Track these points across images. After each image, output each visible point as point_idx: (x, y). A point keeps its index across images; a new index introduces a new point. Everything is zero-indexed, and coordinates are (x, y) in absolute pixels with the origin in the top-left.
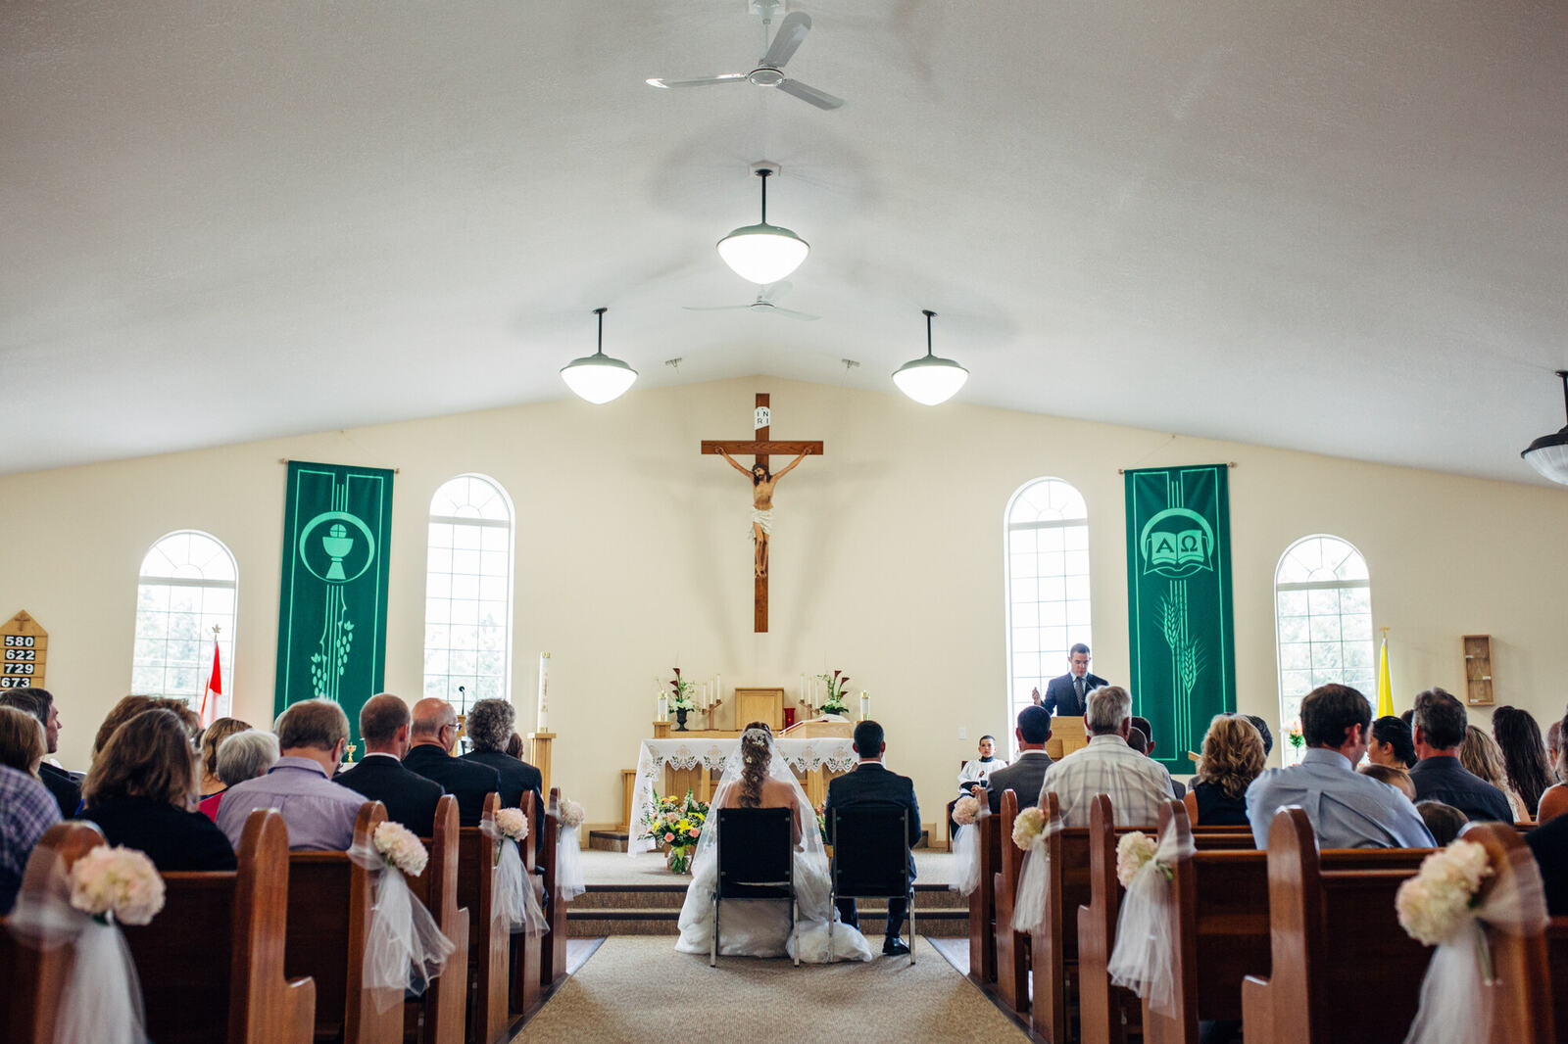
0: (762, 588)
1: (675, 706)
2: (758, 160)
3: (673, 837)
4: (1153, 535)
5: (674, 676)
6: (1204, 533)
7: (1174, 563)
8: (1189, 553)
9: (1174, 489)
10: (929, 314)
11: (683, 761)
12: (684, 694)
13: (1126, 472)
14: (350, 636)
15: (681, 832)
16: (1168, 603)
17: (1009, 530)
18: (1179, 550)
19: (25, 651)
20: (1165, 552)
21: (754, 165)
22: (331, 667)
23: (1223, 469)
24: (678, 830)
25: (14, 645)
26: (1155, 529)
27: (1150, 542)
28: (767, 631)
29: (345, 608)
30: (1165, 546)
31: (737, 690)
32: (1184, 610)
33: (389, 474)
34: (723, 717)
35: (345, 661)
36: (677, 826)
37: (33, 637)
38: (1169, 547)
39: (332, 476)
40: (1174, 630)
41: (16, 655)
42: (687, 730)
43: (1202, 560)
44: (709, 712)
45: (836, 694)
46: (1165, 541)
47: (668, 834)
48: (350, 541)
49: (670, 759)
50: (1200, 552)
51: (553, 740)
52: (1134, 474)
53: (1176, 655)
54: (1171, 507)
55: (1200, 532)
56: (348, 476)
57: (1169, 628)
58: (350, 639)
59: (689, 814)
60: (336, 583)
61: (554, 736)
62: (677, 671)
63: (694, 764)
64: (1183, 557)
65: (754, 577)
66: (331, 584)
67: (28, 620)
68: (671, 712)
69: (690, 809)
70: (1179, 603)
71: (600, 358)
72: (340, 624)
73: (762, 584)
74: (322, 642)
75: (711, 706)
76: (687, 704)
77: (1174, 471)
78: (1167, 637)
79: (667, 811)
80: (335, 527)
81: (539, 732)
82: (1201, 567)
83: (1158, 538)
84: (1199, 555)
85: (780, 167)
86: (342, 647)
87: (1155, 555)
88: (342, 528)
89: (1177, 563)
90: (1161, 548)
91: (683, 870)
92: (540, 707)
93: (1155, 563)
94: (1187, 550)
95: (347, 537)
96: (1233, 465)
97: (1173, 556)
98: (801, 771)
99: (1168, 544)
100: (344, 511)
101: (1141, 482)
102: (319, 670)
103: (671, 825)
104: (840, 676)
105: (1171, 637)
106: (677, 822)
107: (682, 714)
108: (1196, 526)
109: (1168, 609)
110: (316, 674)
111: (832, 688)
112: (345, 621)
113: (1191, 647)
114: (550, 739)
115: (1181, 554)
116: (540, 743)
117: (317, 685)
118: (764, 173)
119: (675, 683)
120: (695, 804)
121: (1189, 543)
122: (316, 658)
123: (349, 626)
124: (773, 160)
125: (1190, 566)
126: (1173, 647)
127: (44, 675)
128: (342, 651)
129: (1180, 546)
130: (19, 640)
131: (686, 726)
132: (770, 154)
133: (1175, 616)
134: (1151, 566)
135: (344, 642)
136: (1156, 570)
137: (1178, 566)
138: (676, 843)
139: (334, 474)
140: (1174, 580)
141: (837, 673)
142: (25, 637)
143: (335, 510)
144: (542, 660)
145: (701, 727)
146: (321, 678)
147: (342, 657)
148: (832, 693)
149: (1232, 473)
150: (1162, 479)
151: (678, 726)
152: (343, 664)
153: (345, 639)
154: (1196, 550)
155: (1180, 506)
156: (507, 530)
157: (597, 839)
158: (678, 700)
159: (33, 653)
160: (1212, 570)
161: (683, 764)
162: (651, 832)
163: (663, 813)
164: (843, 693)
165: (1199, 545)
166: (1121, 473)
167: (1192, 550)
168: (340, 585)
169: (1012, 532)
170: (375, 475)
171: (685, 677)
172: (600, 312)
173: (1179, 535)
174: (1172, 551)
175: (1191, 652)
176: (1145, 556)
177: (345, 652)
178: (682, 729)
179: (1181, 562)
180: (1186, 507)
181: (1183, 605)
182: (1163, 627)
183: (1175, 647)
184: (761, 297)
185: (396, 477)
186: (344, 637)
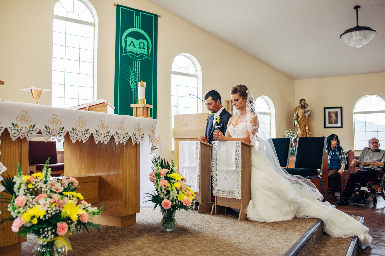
4: (127, 38)
6: (148, 42)
7: (136, 53)
8: (142, 50)
9: (137, 20)
13: (117, 5)
16: (132, 70)
18: (138, 48)
20: (132, 47)
23: (156, 16)
27: (126, 41)
30: (132, 44)
32: (138, 74)
38: (134, 45)
40: (134, 83)
46: (132, 42)
50: (146, 50)
52: (121, 7)
53: (134, 94)
54: (135, 27)
55: (146, 41)
57: (132, 82)
64: (140, 51)
70: (136, 71)
77: (138, 11)
78: (131, 86)
82: (146, 57)
83: (129, 39)
84: (145, 52)
87: (128, 47)
89: (137, 53)
90: (130, 44)
93: (128, 51)
94: (141, 48)
96: (160, 16)
97: (135, 49)
101: (122, 10)
105: (133, 86)
108: (144, 38)
109: (132, 73)
115: (139, 49)
121: (142, 45)
125: (142, 56)
126: (133, 90)
129: (138, 46)
133: (135, 77)
134: (126, 52)
136: (128, 54)
137: (137, 54)
140: (135, 60)
149: (159, 19)
150: (132, 13)
155: (139, 28)
160: (150, 59)
165: (146, 47)
166: (115, 5)
167: (143, 49)
173: (138, 40)
174: (135, 47)
176: (124, 46)
179: (138, 53)
180: (141, 29)
181: (138, 72)
182: (130, 81)
183: (134, 91)
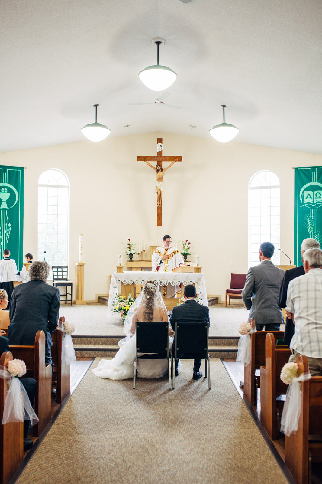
0: (159, 210)
1: (129, 252)
2: (155, 37)
3: (123, 312)
4: (304, 192)
5: (128, 242)
7: (312, 203)
8: (318, 199)
9: (313, 175)
10: (224, 106)
11: (128, 281)
12: (132, 248)
13: (295, 168)
14: (10, 228)
16: (309, 218)
17: (250, 189)
18: (314, 198)
20: (309, 199)
21: (154, 39)
22: (3, 240)
24: (125, 309)
26: (305, 190)
27: (303, 195)
28: (161, 226)
29: (8, 219)
30: (309, 196)
31: (151, 247)
32: (315, 220)
33: (22, 169)
34: (146, 256)
35: (9, 238)
36: (125, 308)
38: (310, 197)
40: (311, 228)
42: (133, 261)
44: (141, 254)
45: (186, 248)
46: (309, 194)
47: (121, 311)
48: (9, 194)
49: (123, 280)
51: (84, 265)
52: (298, 169)
54: (312, 182)
56: (7, 170)
57: (309, 227)
58: (10, 229)
59: (130, 303)
60: (4, 209)
61: (85, 264)
62: (129, 240)
63: (132, 283)
64: (316, 201)
65: (157, 207)
66: (2, 210)
68: (127, 254)
70: (313, 218)
71: (96, 124)
72: (6, 224)
73: (159, 209)
75: (141, 252)
76: (133, 252)
77: (313, 168)
78: (308, 230)
79: (121, 301)
80: (3, 189)
81: (79, 263)
83: (306, 193)
84: (321, 200)
85: (165, 40)
87: (305, 200)
88: (6, 189)
89: (313, 203)
90: (307, 197)
92: (80, 254)
93: (305, 202)
94: (317, 198)
95: (8, 192)
97: (312, 200)
98: (173, 286)
99: (310, 196)
100: (6, 183)
101: (300, 171)
104: (188, 242)
105: (310, 230)
106: (125, 307)
107: (131, 255)
108: (321, 189)
109: (309, 220)
111: (185, 246)
112: (8, 223)
113: (317, 234)
114: (83, 265)
115: (315, 199)
116: (80, 266)
118: (158, 43)
119: (128, 244)
120: (132, 299)
121: (318, 195)
123: (10, 225)
124: (162, 37)
125: (318, 204)
126: (310, 234)
128: (7, 234)
129: (315, 196)
131: (133, 259)
132: (161, 34)
133: (312, 223)
134: (303, 204)
135: (8, 231)
136: (305, 205)
137: (314, 204)
139: (2, 169)
140: (312, 209)
141: (187, 241)
143: (3, 182)
144: (80, 236)
145: (138, 260)
147: (7, 236)
148: (185, 248)
150: (309, 171)
151: (130, 259)
152: (8, 239)
153: (8, 230)
154: (321, 198)
155: (315, 181)
156: (67, 189)
157: (101, 300)
158: (129, 250)
161: (128, 283)
162: (115, 310)
163: (120, 302)
164: (189, 248)
166: (293, 169)
167: (319, 198)
168: (6, 210)
169: (251, 190)
170: (17, 169)
171: (132, 242)
172: (96, 106)
173: (314, 192)
174: (311, 198)
175: (317, 236)
176: (301, 200)
177: (8, 235)
178: (131, 261)
179: (315, 202)
180: (317, 182)
181: (315, 218)
182: (307, 227)
183: (311, 234)
184: (158, 99)
185: (25, 170)
186: (8, 229)
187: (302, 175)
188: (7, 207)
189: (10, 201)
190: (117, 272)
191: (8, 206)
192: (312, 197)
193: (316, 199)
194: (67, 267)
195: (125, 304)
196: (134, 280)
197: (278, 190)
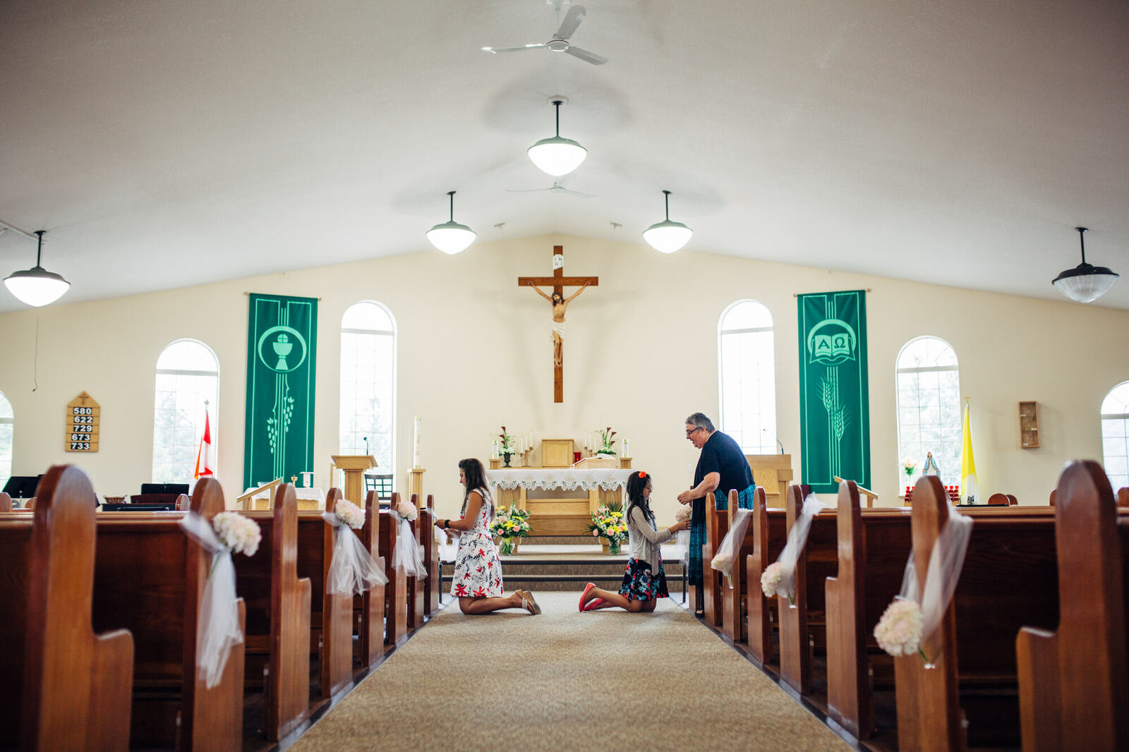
0: (558, 373)
1: (503, 451)
2: (553, 95)
3: (503, 532)
4: (816, 337)
5: (502, 432)
6: (850, 336)
7: (830, 355)
8: (840, 349)
9: (831, 307)
10: (667, 193)
11: (509, 484)
12: (509, 443)
13: (798, 296)
14: (292, 407)
15: (508, 528)
16: (826, 382)
17: (721, 334)
18: (833, 347)
19: (86, 417)
20: (824, 348)
21: (550, 98)
22: (281, 427)
23: (862, 293)
24: (506, 527)
25: (79, 413)
26: (818, 333)
27: (814, 342)
28: (562, 402)
29: (288, 389)
30: (824, 344)
31: (543, 441)
32: (836, 386)
33: (315, 301)
34: (534, 459)
35: (289, 423)
36: (506, 525)
37: (91, 408)
38: (827, 345)
39: (278, 303)
40: (829, 399)
41: (81, 420)
42: (511, 467)
43: (848, 353)
44: (525, 455)
45: (608, 443)
46: (824, 341)
47: (500, 530)
48: (291, 345)
49: (500, 482)
50: (847, 348)
51: (424, 473)
52: (804, 297)
53: (831, 416)
55: (847, 335)
56: (288, 302)
57: (826, 398)
58: (292, 408)
59: (513, 517)
60: (282, 372)
61: (424, 471)
62: (504, 428)
63: (516, 486)
64: (836, 352)
65: (553, 367)
66: (282, 374)
67: (87, 397)
68: (500, 455)
69: (514, 514)
70: (833, 382)
71: (452, 224)
72: (285, 399)
73: (559, 371)
74: (274, 411)
75: (526, 451)
76: (510, 450)
77: (830, 295)
78: (825, 404)
80: (280, 336)
81: (414, 468)
82: (847, 358)
83: (819, 339)
84: (846, 350)
85: (568, 99)
86: (287, 414)
87: (817, 350)
88: (285, 336)
89: (832, 355)
90: (821, 345)
91: (510, 553)
92: (415, 452)
93: (817, 355)
94: (838, 347)
95: (289, 342)
96: (869, 291)
97: (829, 350)
98: (585, 490)
99: (825, 343)
100: (286, 325)
101: (808, 302)
102: (273, 429)
103: (502, 524)
104: (610, 432)
105: (827, 404)
106: (504, 524)
107: (507, 456)
108: (844, 331)
109: (826, 385)
110: (270, 431)
111: (605, 439)
112: (289, 397)
113: (840, 410)
114: (422, 473)
115: (834, 350)
116: (415, 475)
117: (271, 439)
118: (557, 103)
119: (502, 436)
120: (517, 511)
121: (840, 343)
122: (270, 421)
123: (291, 400)
124: (563, 95)
125: (840, 357)
126: (828, 411)
127: (98, 431)
128: (287, 416)
129: (834, 344)
130: (83, 411)
131: (510, 464)
132: (561, 92)
133: (830, 390)
134: (814, 357)
135: (288, 411)
136: (818, 360)
137: (832, 357)
138: (505, 535)
139: (279, 302)
140: (829, 366)
141: (609, 429)
142: (86, 408)
143: (280, 324)
144: (416, 421)
145: (520, 465)
146: (274, 434)
147: (287, 420)
148: (606, 443)
149: (868, 296)
150: (822, 300)
151: (505, 464)
152: (288, 425)
154: (844, 347)
155: (834, 318)
156: (392, 337)
158: (504, 448)
159: (91, 419)
160: (854, 360)
161: (509, 486)
164: (613, 442)
165: (846, 343)
166: (795, 296)
167: (842, 347)
168: (285, 374)
169: (723, 336)
170: (306, 302)
171: (509, 433)
172: (452, 194)
173: (833, 337)
174: (828, 347)
175: (840, 414)
176: (811, 351)
177: (289, 417)
178: (508, 466)
179: (834, 355)
180: (838, 318)
181: (836, 383)
182: (822, 396)
183: (830, 411)
184: (556, 183)
185: (319, 303)
186: (288, 408)
187: (811, 307)
188: (287, 369)
189: (292, 358)
190: (491, 469)
191: (289, 368)
192: (830, 346)
193: (838, 349)
194: (391, 477)
195: (505, 518)
196: (519, 482)
197: (771, 334)
